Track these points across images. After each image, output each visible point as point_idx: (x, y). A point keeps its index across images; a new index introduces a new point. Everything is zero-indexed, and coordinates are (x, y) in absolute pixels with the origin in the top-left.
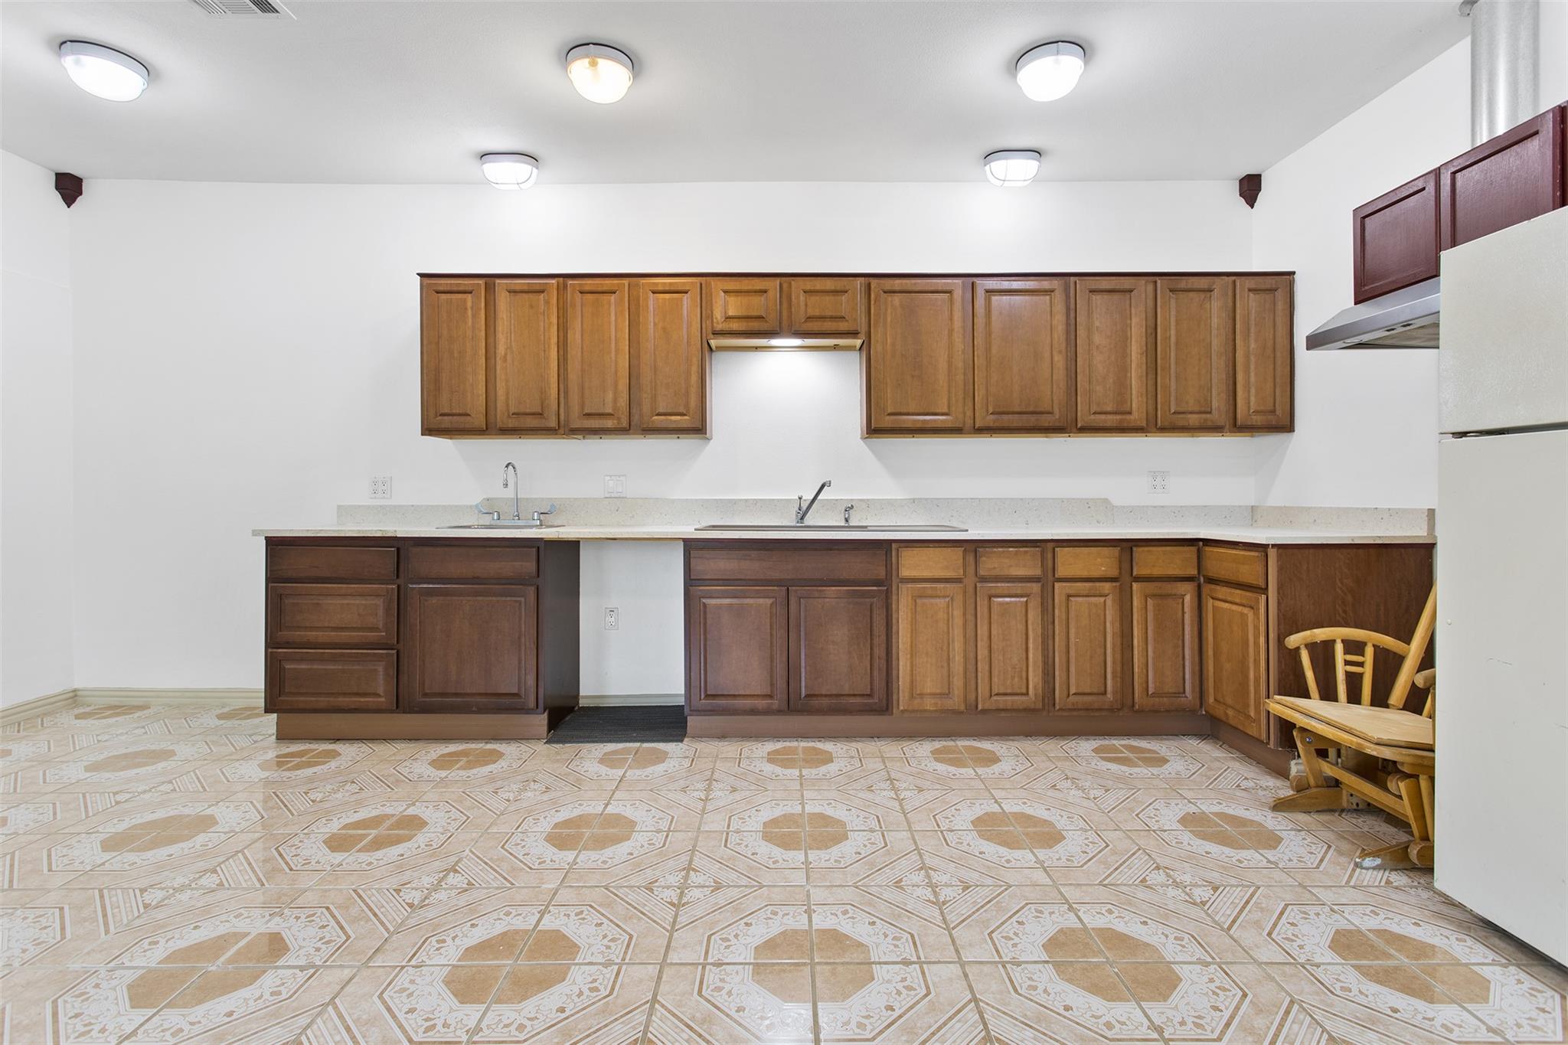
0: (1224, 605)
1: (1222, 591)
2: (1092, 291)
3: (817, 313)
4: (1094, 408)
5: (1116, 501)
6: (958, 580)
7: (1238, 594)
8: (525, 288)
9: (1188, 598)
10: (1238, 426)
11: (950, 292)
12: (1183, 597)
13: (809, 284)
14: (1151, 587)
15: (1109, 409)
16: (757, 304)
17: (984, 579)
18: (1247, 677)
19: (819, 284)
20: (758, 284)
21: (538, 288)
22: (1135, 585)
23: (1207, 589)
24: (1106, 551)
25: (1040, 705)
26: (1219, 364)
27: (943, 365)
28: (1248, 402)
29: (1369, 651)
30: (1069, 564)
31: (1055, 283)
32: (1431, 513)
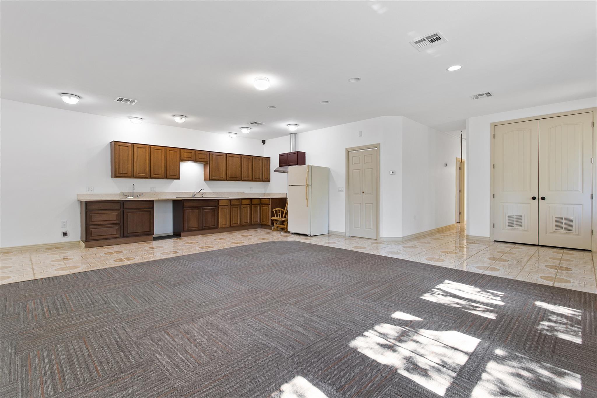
0: (264, 207)
1: (264, 205)
2: (244, 158)
3: (201, 158)
4: (244, 177)
5: (245, 193)
6: (227, 205)
7: (266, 205)
8: (141, 147)
9: (259, 207)
10: (263, 181)
11: (223, 156)
12: (258, 207)
13: (199, 152)
14: (254, 205)
15: (246, 177)
16: (190, 155)
17: (231, 205)
18: (267, 217)
19: (201, 152)
20: (190, 151)
21: (144, 147)
22: (252, 205)
23: (261, 205)
24: (248, 200)
25: (239, 225)
26: (261, 171)
27: (222, 169)
28: (265, 177)
29: (281, 211)
30: (244, 202)
31: (239, 156)
32: (286, 194)
